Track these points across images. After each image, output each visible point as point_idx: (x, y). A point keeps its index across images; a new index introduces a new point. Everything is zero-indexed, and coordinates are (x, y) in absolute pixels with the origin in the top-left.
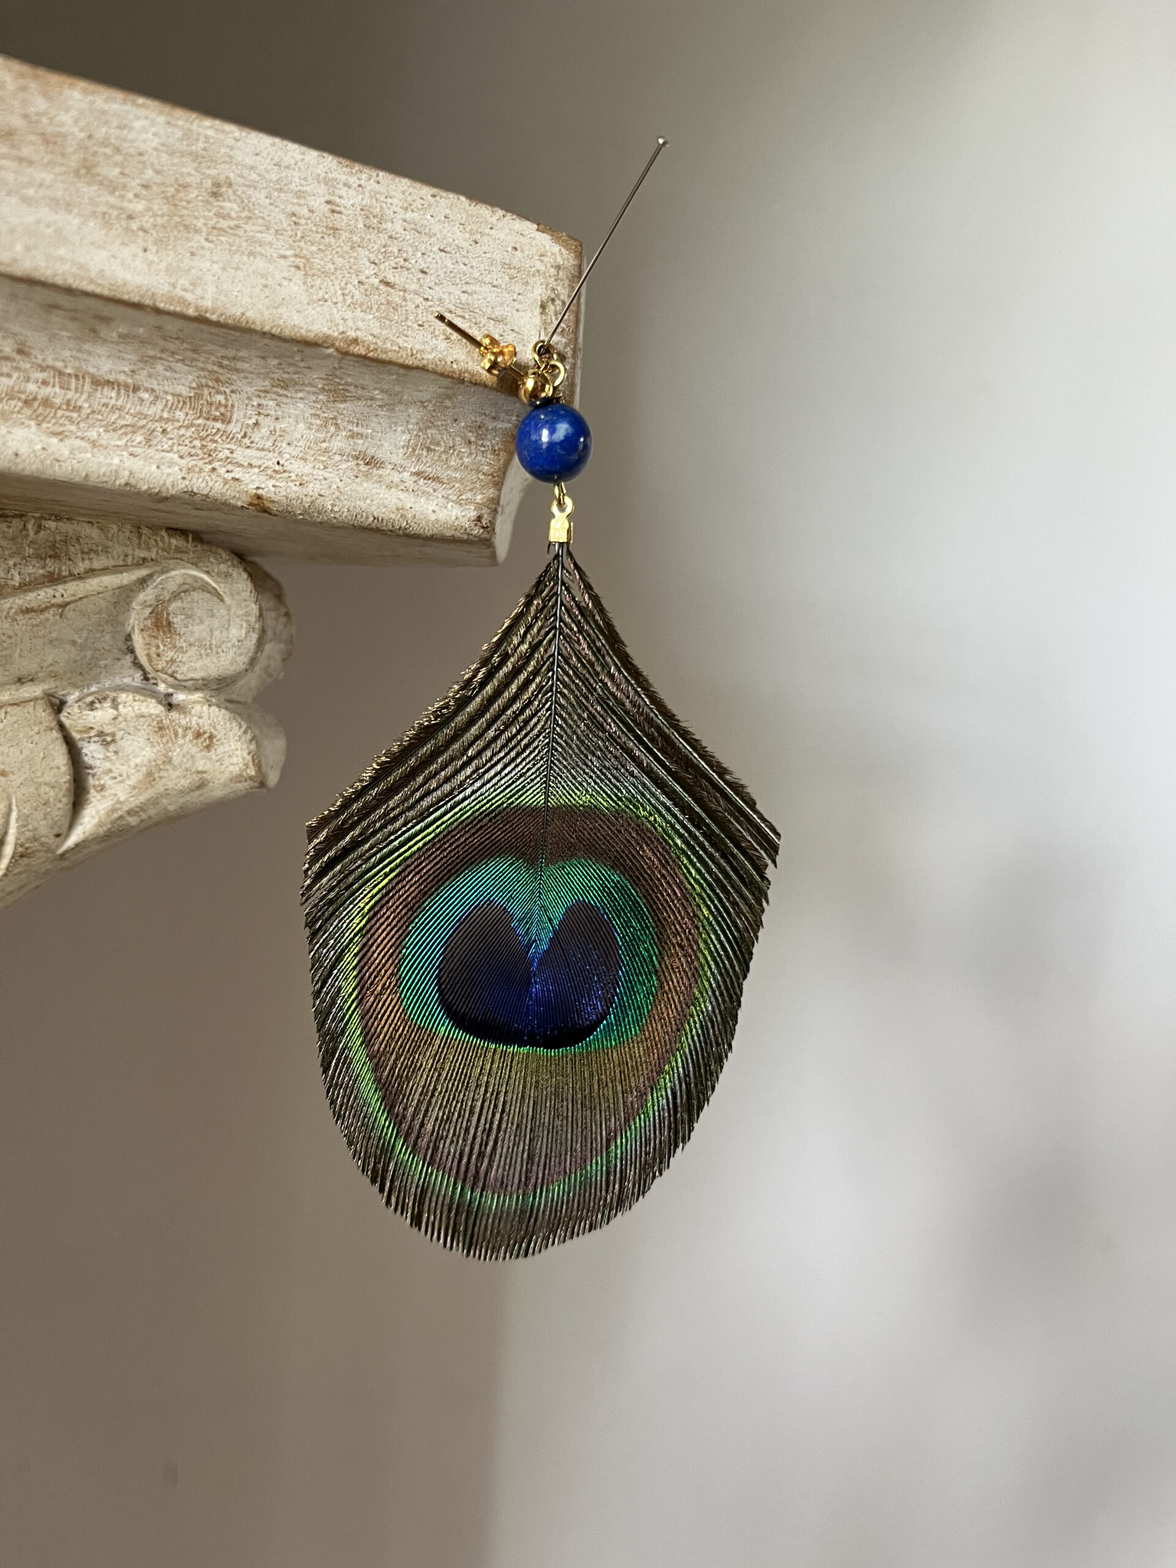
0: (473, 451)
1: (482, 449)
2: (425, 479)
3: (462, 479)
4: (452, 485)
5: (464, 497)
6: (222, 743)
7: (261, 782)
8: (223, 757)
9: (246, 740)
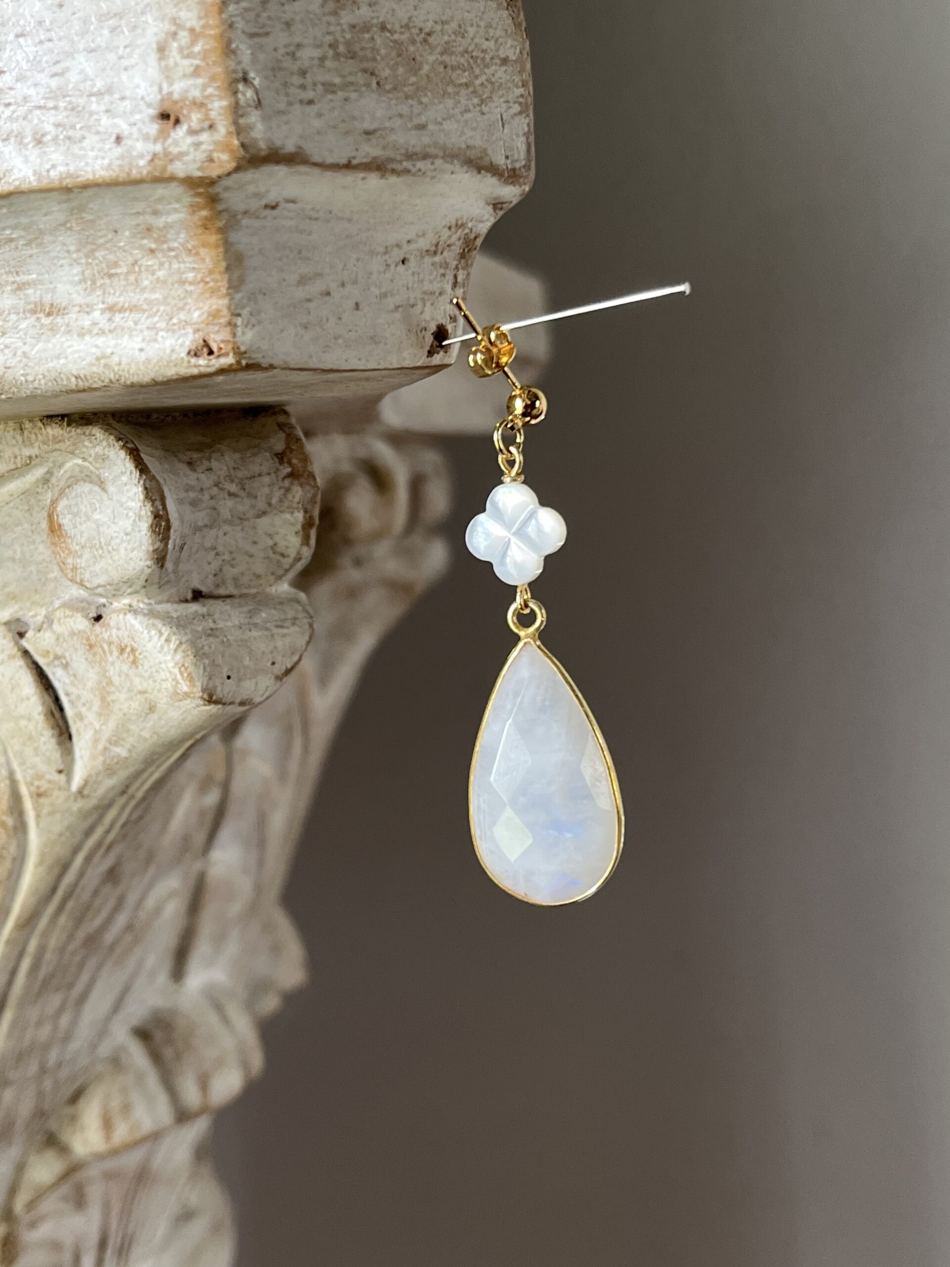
0: (164, 260)
1: (172, 254)
2: (120, 311)
3: (165, 298)
4: (154, 310)
5: (175, 321)
6: (145, 657)
7: (202, 698)
8: (152, 673)
9: (169, 649)
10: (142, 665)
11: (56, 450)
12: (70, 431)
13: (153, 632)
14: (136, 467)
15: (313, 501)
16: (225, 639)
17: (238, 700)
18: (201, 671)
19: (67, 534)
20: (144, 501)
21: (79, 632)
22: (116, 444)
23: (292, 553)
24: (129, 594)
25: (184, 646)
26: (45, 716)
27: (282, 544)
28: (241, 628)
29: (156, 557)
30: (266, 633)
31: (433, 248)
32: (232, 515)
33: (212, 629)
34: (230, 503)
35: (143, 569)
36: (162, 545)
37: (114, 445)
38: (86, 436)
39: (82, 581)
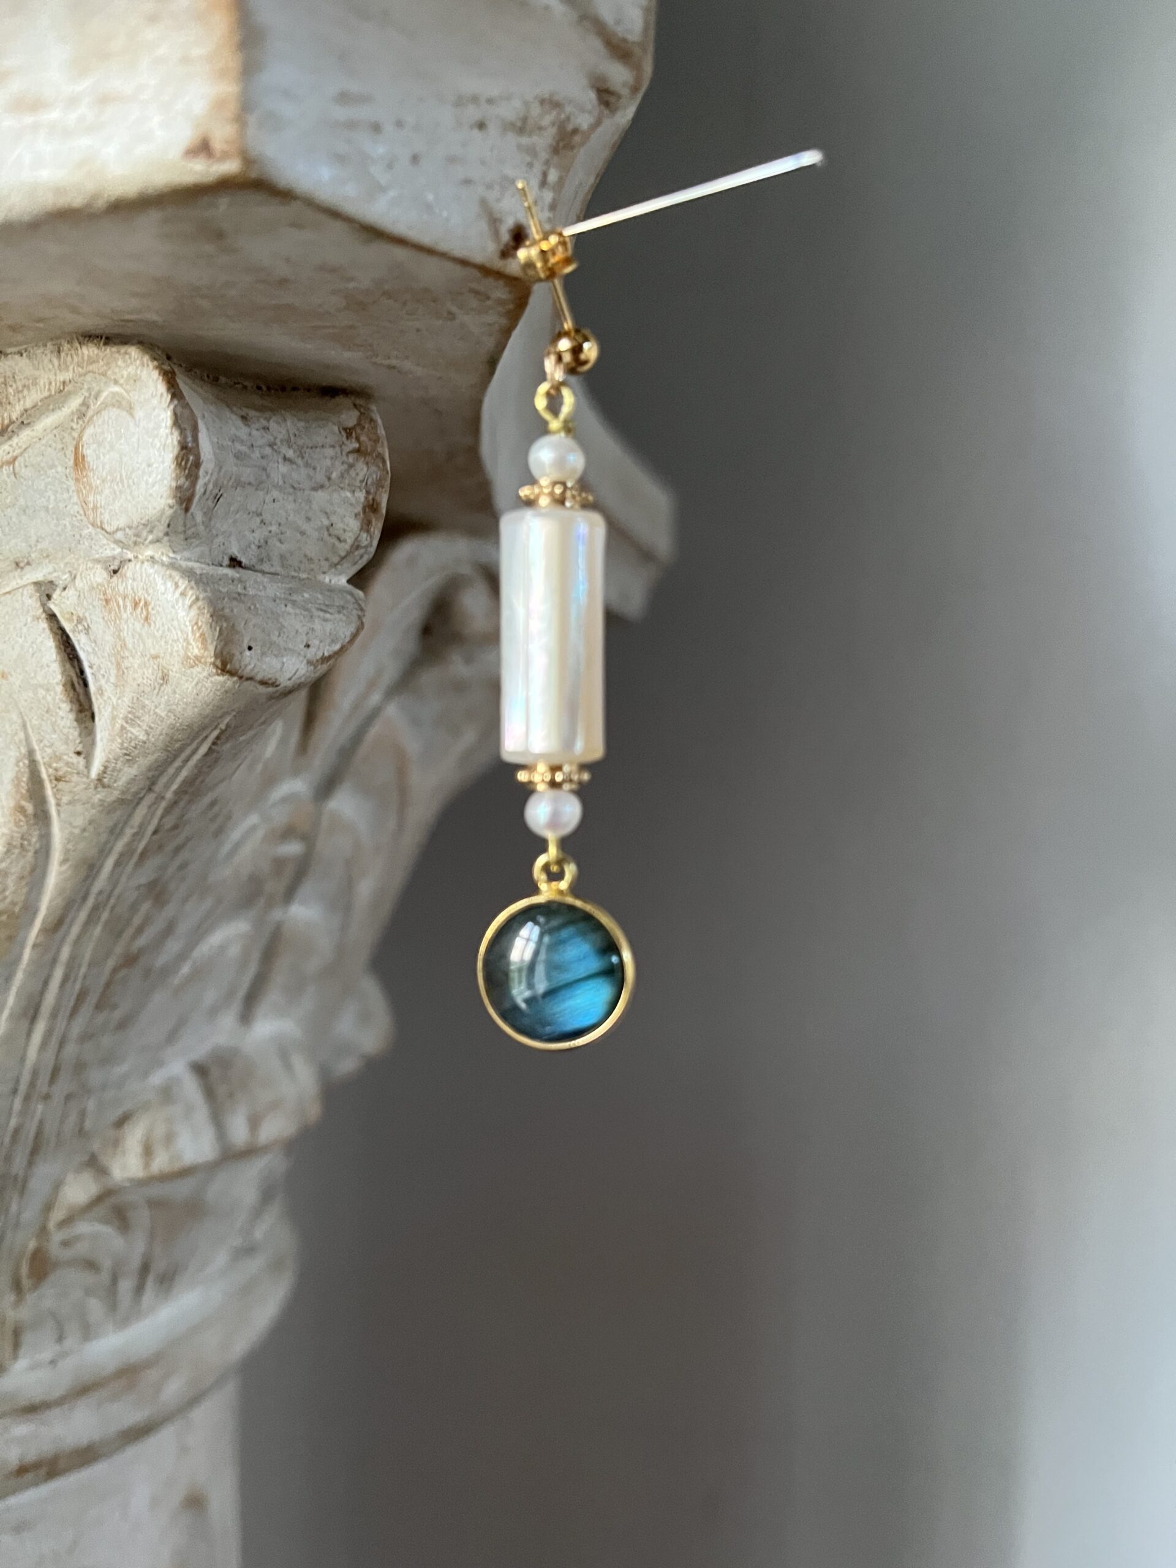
6: (158, 612)
7: (214, 664)
8: (164, 632)
9: (183, 605)
10: (155, 622)
11: (89, 372)
12: (105, 350)
13: (169, 584)
14: (168, 389)
15: (379, 484)
16: (252, 607)
17: (259, 677)
18: (217, 634)
19: (89, 467)
20: (172, 427)
21: (98, 585)
22: (150, 363)
23: (350, 538)
24: (151, 542)
25: (200, 603)
26: (64, 685)
27: (340, 525)
28: (275, 601)
29: (179, 495)
30: (303, 613)
31: (519, 124)
32: (284, 482)
33: (239, 594)
34: (284, 468)
35: (164, 509)
36: (187, 484)
37: (148, 365)
38: (120, 354)
39: (101, 522)
